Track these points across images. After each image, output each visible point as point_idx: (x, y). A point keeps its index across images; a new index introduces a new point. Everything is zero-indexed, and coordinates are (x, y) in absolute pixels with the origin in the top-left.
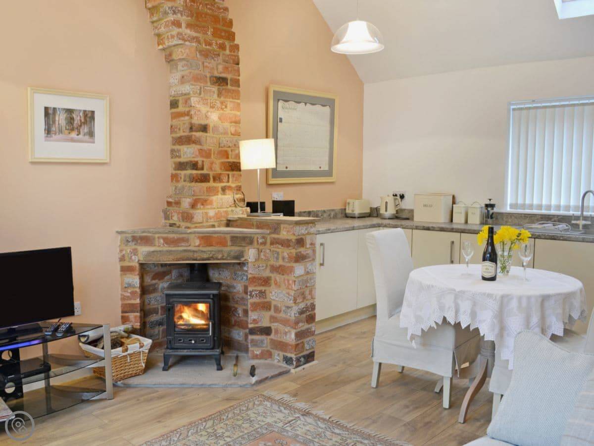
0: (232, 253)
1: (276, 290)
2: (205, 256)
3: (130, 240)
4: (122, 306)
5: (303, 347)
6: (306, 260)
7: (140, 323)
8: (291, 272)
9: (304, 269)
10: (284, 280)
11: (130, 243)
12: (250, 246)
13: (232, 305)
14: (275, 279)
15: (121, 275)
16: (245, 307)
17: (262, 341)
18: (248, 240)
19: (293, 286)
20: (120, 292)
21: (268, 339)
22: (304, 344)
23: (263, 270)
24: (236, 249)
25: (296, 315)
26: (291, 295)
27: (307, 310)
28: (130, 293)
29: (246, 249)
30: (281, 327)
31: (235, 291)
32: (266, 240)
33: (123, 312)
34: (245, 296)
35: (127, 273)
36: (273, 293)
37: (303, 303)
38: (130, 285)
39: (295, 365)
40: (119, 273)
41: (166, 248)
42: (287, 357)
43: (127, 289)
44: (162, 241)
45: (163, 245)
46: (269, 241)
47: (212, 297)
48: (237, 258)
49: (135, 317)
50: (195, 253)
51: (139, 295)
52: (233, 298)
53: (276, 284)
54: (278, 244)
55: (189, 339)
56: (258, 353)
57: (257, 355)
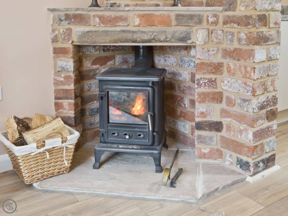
0: (177, 35)
1: (229, 79)
2: (146, 37)
3: (63, 18)
4: (55, 92)
5: (262, 149)
6: (270, 43)
7: (75, 111)
8: (249, 57)
9: (266, 53)
10: (240, 66)
11: (63, 22)
12: (198, 26)
13: (178, 94)
14: (228, 65)
15: (54, 58)
16: (192, 98)
17: (211, 138)
18: (196, 20)
19: (252, 74)
20: (53, 76)
21: (218, 136)
22: (263, 147)
23: (214, 54)
24: (181, 30)
25: (255, 111)
26: (249, 86)
27: (268, 105)
28: (64, 78)
29: (194, 29)
30: (235, 123)
31: (181, 79)
32: (218, 19)
33: (56, 98)
34: (191, 84)
35: (60, 55)
36: (226, 82)
37: (263, 96)
38: (63, 69)
39: (252, 172)
40: (52, 55)
41: (103, 28)
42: (241, 160)
43: (60, 73)
44: (97, 20)
45: (99, 24)
46: (221, 20)
47: (150, 85)
48: (183, 40)
49: (70, 104)
50: (135, 34)
51: (73, 80)
52: (179, 87)
53: (229, 71)
54: (234, 23)
55: (124, 133)
56: (206, 151)
57: (205, 154)
